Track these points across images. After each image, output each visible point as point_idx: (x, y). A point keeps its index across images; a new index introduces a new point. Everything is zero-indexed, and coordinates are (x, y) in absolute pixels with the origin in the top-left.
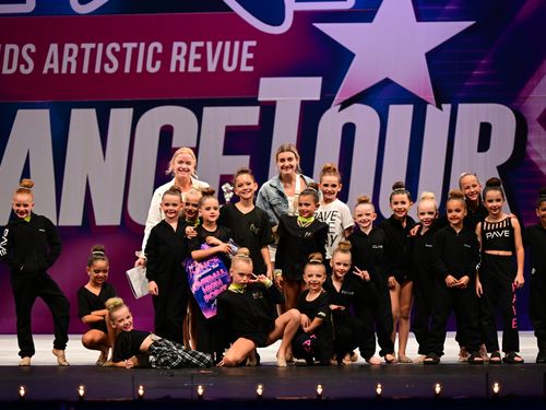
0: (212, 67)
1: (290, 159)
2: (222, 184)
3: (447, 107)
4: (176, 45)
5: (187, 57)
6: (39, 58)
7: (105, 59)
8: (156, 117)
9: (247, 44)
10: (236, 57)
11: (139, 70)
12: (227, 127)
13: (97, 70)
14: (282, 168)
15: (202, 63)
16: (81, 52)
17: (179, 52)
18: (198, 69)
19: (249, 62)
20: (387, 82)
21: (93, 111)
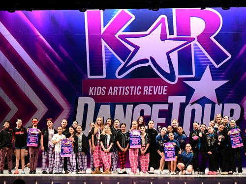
0: (155, 93)
2: (158, 126)
3: (221, 105)
4: (145, 87)
5: (148, 91)
6: (107, 91)
7: (125, 91)
8: (139, 107)
9: (165, 87)
10: (162, 90)
11: (135, 94)
13: (123, 94)
15: (152, 92)
16: (119, 89)
17: (146, 89)
18: (151, 94)
19: (165, 92)
20: (204, 97)
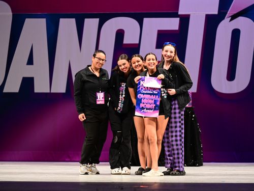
21: (74, 20)
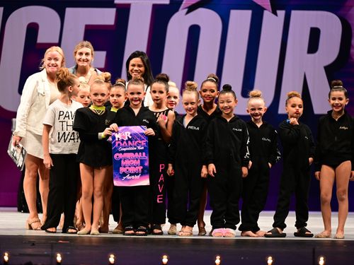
1: (87, 54)
12: (87, 27)
14: (79, 60)
